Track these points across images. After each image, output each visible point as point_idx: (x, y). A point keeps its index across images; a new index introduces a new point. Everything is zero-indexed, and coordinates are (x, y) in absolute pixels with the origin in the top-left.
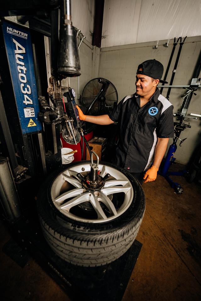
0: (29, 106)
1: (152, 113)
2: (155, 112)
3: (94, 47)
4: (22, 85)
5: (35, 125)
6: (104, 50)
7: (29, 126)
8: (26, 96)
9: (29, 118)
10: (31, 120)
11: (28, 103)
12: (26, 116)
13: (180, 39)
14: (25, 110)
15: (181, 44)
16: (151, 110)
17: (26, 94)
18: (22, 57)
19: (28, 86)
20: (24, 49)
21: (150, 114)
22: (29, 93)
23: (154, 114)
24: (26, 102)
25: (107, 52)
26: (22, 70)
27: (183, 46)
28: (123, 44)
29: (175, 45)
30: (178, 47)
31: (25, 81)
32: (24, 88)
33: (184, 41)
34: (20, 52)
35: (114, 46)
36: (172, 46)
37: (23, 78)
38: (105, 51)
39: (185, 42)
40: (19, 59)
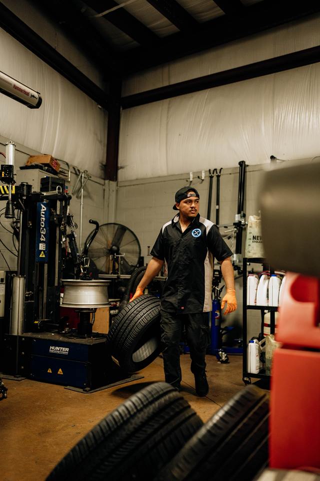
0: (43, 242)
1: (196, 235)
2: (199, 233)
3: (107, 182)
4: (42, 228)
5: (44, 256)
6: (122, 184)
7: (41, 256)
8: (42, 236)
9: (41, 251)
10: (42, 252)
11: (43, 240)
12: (40, 249)
13: (215, 171)
14: (40, 244)
15: (218, 177)
16: (194, 233)
17: (43, 234)
18: (44, 213)
19: (44, 229)
20: (45, 208)
21: (194, 236)
22: (44, 233)
23: (199, 236)
24: (42, 239)
25: (127, 187)
26: (43, 220)
27: (221, 178)
28: (149, 175)
29: (211, 177)
30: (215, 179)
31: (43, 226)
32: (42, 230)
33: (220, 172)
34: (44, 210)
35: (137, 179)
36: (208, 179)
37: (42, 224)
38: (123, 186)
39: (222, 173)
40: (43, 214)
